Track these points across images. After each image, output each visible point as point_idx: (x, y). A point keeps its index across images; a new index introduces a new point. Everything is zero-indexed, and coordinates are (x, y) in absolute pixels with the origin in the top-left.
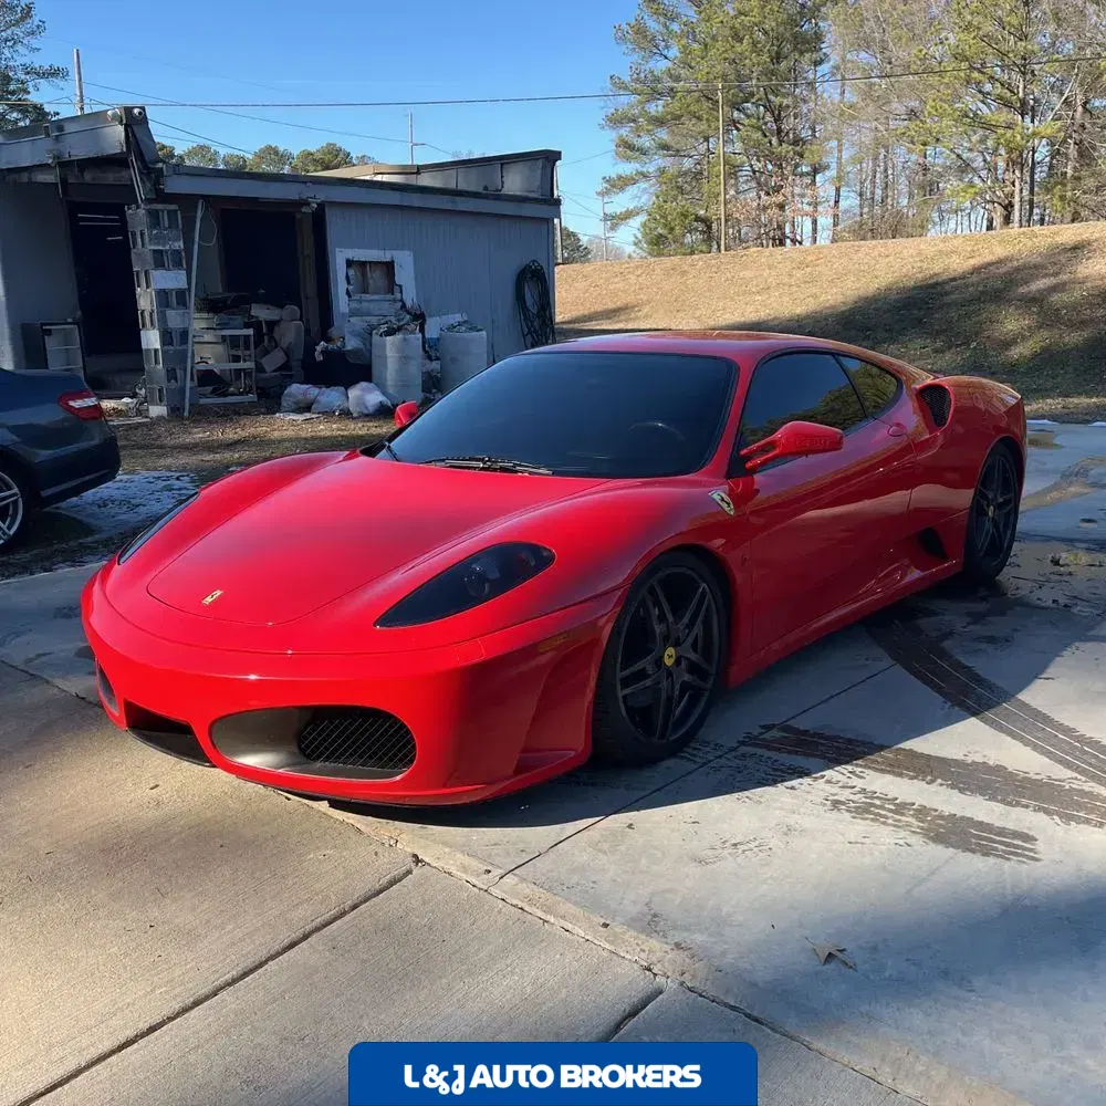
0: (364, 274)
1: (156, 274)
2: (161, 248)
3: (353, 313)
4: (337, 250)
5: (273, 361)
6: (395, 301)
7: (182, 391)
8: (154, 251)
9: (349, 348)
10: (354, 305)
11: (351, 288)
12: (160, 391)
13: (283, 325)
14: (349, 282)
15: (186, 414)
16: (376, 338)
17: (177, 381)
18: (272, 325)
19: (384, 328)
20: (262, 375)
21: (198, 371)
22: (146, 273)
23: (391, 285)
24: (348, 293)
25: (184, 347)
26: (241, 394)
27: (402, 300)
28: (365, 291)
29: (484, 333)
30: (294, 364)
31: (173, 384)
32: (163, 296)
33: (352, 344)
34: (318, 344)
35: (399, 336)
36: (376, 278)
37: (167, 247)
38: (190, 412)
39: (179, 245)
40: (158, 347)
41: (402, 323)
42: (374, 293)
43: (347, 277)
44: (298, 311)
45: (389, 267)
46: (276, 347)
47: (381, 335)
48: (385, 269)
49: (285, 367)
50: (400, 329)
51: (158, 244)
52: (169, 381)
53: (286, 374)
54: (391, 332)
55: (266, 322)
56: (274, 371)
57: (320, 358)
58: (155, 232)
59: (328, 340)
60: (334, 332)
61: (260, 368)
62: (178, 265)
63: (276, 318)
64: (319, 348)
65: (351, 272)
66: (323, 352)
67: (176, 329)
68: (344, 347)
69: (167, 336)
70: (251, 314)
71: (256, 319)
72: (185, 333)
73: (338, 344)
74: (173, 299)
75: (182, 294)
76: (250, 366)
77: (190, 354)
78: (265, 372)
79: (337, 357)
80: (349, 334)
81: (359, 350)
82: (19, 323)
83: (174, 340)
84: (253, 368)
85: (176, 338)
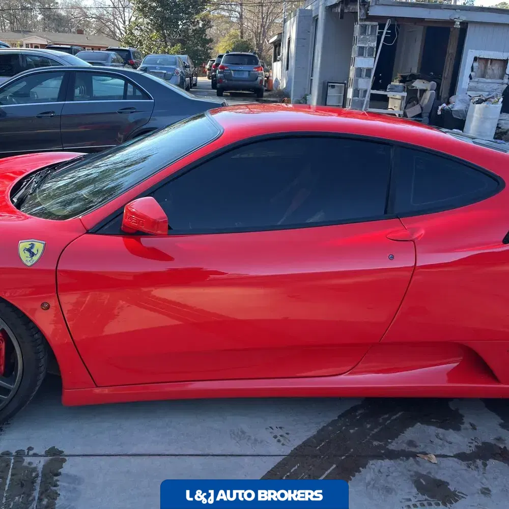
0: (486, 66)
1: (358, 59)
2: (363, 45)
3: (470, 89)
4: (470, 50)
5: (414, 111)
6: (502, 84)
8: (359, 47)
9: (456, 109)
10: (472, 84)
11: (473, 74)
14: (472, 70)
16: (471, 104)
18: (422, 92)
19: (477, 99)
22: (355, 58)
23: (503, 74)
24: (471, 77)
25: (364, 99)
28: (483, 76)
30: (424, 115)
32: (359, 71)
33: (458, 107)
34: (441, 105)
35: (484, 105)
36: (494, 69)
37: (367, 45)
39: (375, 44)
40: (351, 97)
42: (490, 78)
43: (472, 67)
44: (436, 85)
45: (505, 63)
46: (418, 104)
47: (474, 103)
48: (501, 63)
49: (420, 115)
50: (486, 100)
51: (363, 43)
54: (479, 102)
55: (420, 90)
57: (439, 113)
58: (362, 37)
59: (448, 103)
60: (452, 99)
61: (405, 115)
62: (370, 55)
63: (425, 88)
64: (440, 108)
65: (476, 64)
66: (442, 110)
67: (362, 89)
68: (453, 108)
69: (356, 93)
70: (413, 85)
71: (415, 88)
72: (365, 91)
73: (450, 106)
74: (364, 73)
75: (369, 71)
76: (402, 113)
77: (365, 103)
78: (407, 117)
79: (447, 113)
80: (459, 100)
81: (462, 111)
82: (322, 81)
83: (360, 95)
84: (402, 114)
85: (361, 93)
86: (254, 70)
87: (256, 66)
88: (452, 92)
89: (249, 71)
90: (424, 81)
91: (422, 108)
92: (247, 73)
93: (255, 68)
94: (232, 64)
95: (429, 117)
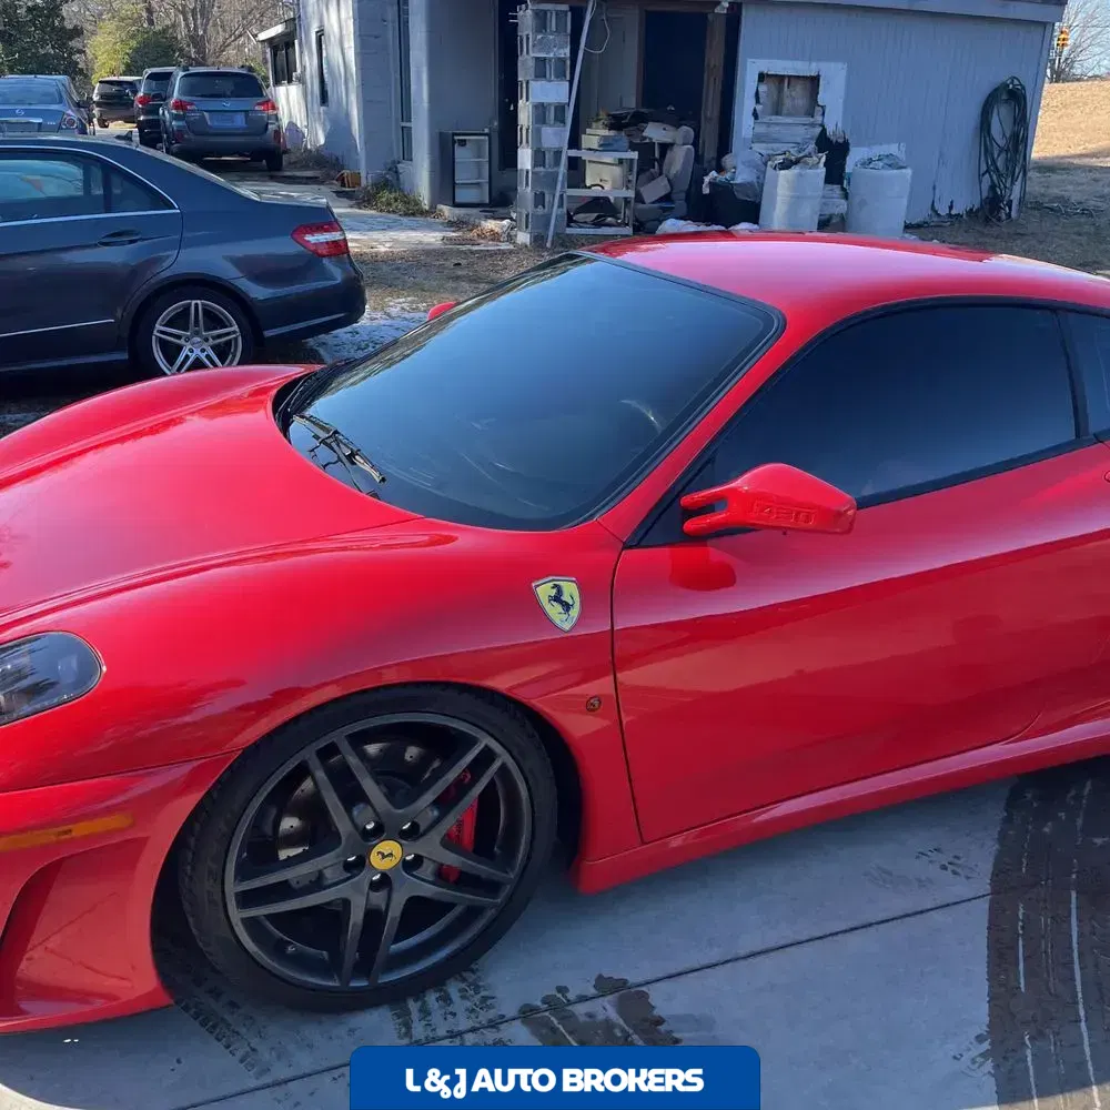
0: (780, 91)
1: (536, 86)
2: (544, 55)
3: (758, 138)
4: (750, 61)
5: (655, 190)
6: (813, 125)
7: (547, 218)
8: (536, 58)
9: (739, 180)
10: (761, 129)
11: (759, 108)
12: (527, 216)
13: (675, 148)
14: (758, 101)
15: (548, 245)
16: (769, 170)
17: (544, 207)
18: (665, 147)
19: (780, 159)
20: (640, 206)
21: (568, 196)
22: (527, 83)
23: (813, 106)
24: (755, 113)
25: (555, 169)
26: (619, 225)
27: (822, 125)
28: (777, 112)
29: (908, 172)
30: (677, 196)
31: (540, 210)
32: (540, 111)
33: (743, 176)
34: (707, 175)
35: (795, 170)
36: (796, 96)
37: (551, 55)
38: (552, 244)
39: (565, 52)
40: (530, 168)
41: (801, 155)
42: (789, 115)
43: (757, 94)
44: (693, 133)
45: (814, 81)
46: (661, 174)
47: (775, 168)
48: (808, 84)
49: (667, 198)
50: (797, 162)
51: (543, 50)
52: (536, 207)
53: (666, 206)
54: (786, 165)
55: (659, 144)
56: (653, 203)
57: (706, 190)
58: (539, 37)
59: (720, 169)
60: (728, 160)
61: (639, 198)
62: (560, 76)
63: (669, 140)
64: (707, 179)
65: (763, 88)
66: (711, 184)
67: (549, 150)
68: (733, 179)
69: (539, 157)
70: (644, 134)
71: (647, 141)
72: (558, 153)
73: (728, 176)
74: (551, 115)
75: (560, 109)
76: (631, 194)
77: (560, 178)
78: (643, 203)
79: (723, 191)
80: (743, 163)
81: (750, 184)
82: (437, 131)
83: (547, 161)
84: (633, 196)
85: (549, 158)
86: (257, 108)
87: (261, 100)
88: (724, 146)
89: (246, 111)
90: (665, 126)
91: (669, 180)
92: (242, 115)
93: (259, 104)
94: (202, 96)
95: (687, 199)
